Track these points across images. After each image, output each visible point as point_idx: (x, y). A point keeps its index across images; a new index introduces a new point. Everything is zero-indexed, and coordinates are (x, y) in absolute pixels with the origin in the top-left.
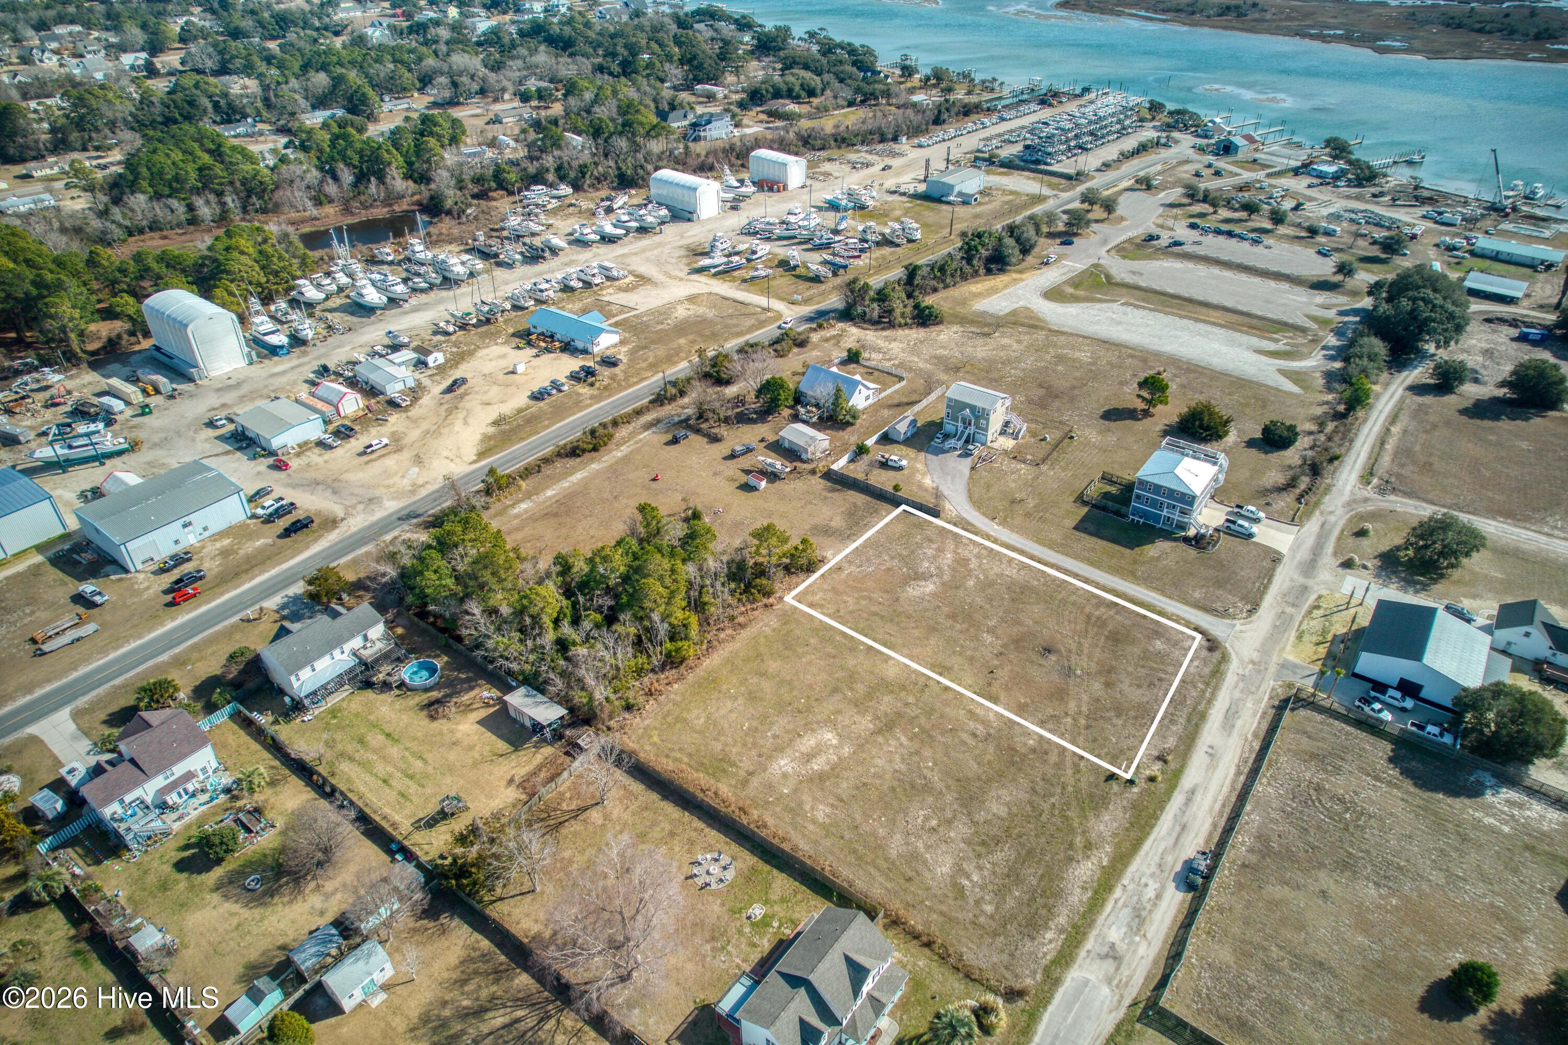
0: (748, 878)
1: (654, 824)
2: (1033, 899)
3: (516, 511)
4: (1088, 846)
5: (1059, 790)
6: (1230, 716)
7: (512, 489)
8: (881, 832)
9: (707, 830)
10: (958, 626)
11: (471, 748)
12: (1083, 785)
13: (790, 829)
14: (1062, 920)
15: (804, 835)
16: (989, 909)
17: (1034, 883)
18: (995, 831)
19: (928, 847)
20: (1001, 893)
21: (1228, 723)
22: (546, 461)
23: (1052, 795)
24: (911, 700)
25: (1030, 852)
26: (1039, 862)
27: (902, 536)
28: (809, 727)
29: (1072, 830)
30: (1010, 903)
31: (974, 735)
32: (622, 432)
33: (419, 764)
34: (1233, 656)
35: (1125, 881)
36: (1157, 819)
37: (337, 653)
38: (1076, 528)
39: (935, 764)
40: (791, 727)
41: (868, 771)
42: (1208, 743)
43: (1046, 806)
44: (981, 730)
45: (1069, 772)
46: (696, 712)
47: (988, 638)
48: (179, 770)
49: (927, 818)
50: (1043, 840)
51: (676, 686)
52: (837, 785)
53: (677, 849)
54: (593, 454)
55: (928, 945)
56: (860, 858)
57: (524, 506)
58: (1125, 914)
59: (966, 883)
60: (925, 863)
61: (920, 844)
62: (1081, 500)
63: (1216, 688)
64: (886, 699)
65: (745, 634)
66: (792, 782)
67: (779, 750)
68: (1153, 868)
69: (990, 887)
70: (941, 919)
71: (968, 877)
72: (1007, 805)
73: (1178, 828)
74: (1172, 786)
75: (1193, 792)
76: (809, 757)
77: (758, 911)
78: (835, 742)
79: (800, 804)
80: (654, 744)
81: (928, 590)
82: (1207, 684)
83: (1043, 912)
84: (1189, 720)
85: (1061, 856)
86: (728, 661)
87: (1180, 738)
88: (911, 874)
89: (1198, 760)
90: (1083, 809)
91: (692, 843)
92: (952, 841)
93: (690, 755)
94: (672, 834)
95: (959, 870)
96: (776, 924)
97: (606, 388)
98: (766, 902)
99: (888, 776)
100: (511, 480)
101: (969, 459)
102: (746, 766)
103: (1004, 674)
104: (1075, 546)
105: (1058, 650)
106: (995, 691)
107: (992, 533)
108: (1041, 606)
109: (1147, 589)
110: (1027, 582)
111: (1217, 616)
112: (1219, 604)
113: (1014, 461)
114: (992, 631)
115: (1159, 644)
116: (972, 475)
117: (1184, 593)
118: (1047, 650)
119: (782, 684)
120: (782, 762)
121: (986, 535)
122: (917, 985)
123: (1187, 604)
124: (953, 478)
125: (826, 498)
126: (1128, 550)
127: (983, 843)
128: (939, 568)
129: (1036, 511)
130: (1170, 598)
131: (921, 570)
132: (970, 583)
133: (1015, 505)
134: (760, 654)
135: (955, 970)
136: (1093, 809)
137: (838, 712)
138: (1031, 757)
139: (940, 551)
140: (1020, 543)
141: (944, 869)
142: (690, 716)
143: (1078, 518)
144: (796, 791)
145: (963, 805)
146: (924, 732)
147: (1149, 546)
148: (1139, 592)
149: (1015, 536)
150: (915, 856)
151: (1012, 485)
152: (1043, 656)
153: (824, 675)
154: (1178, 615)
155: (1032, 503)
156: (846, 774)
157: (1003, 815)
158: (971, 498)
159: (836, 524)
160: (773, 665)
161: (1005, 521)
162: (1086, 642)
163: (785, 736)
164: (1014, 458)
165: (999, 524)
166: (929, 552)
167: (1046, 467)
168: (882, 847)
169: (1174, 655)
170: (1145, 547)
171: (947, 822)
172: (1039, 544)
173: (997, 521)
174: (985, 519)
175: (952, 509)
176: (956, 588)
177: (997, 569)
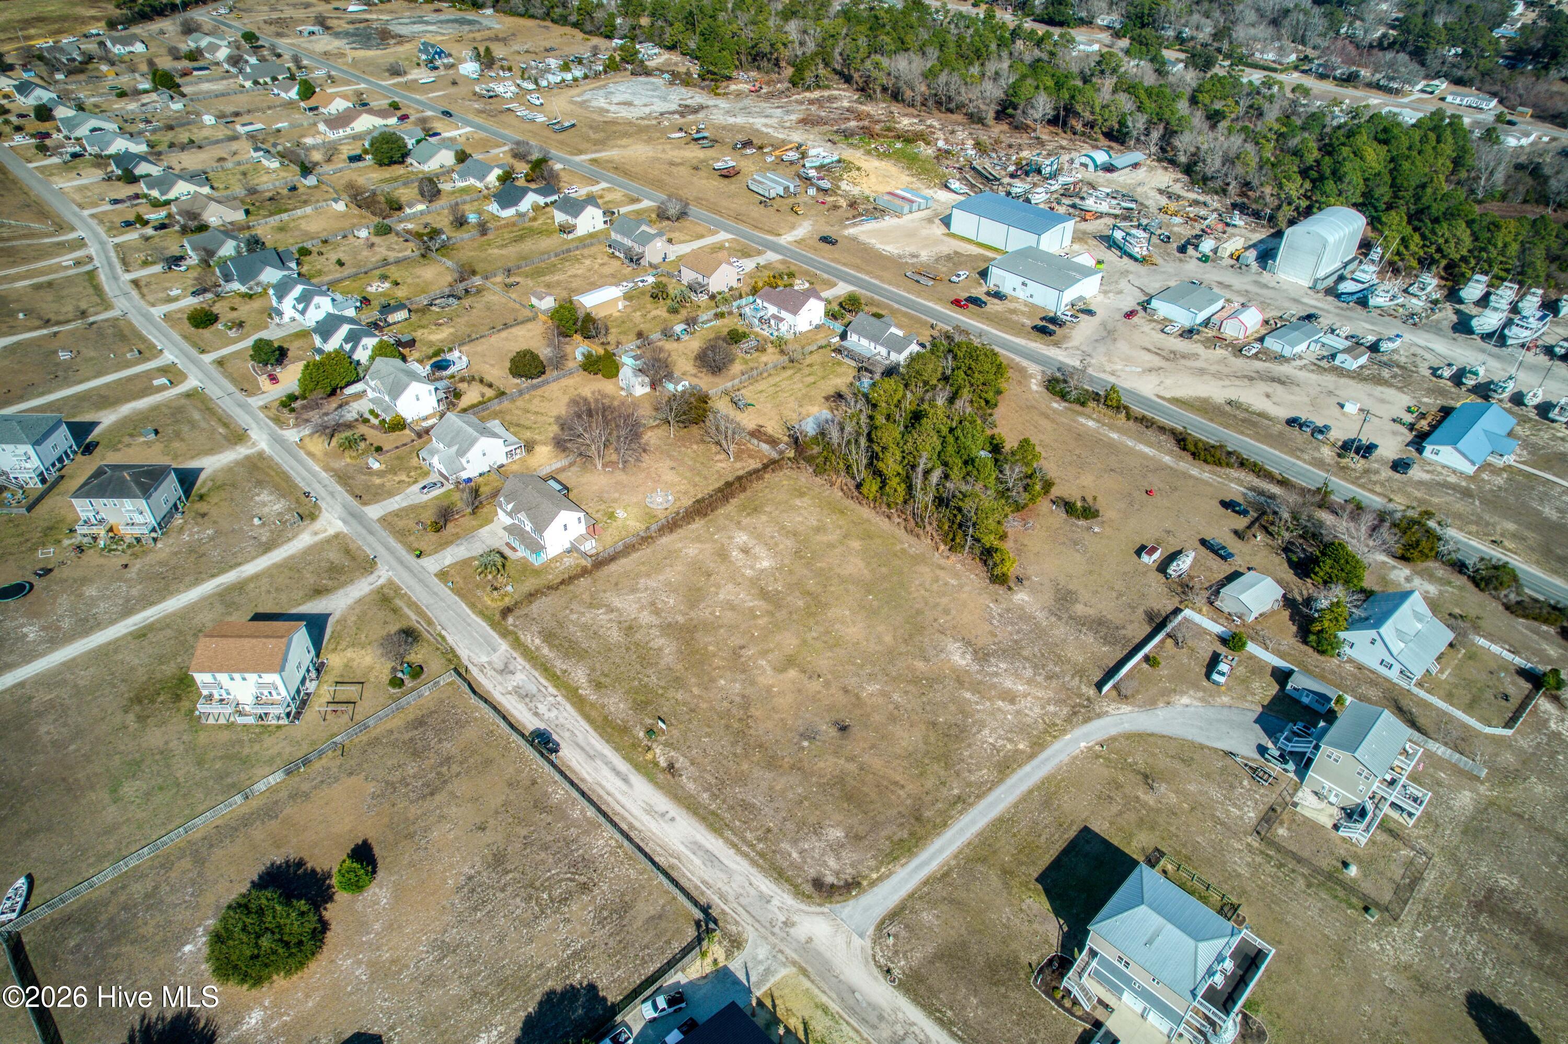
0: (648, 513)
1: (706, 479)
2: (570, 641)
3: (1082, 420)
4: (598, 686)
5: (662, 684)
6: (711, 858)
7: (1110, 412)
8: (662, 577)
9: (694, 500)
10: (895, 669)
12: (662, 701)
14: (546, 651)
16: (574, 617)
17: (583, 645)
18: (638, 636)
19: (640, 598)
20: (585, 627)
21: (697, 848)
22: (1162, 429)
23: (659, 679)
24: (795, 617)
25: (610, 650)
26: (599, 652)
28: (776, 555)
29: (617, 680)
30: (573, 629)
31: (742, 647)
33: (786, 395)
34: (803, 907)
35: (559, 698)
36: (608, 742)
37: (873, 345)
38: (1086, 830)
39: (717, 617)
40: (782, 546)
41: (723, 579)
42: (678, 818)
43: (650, 671)
44: (748, 652)
46: (809, 502)
47: (873, 688)
49: (665, 603)
50: (618, 661)
51: (840, 494)
52: (715, 562)
53: (682, 487)
54: (1190, 458)
55: (562, 582)
57: (1091, 423)
58: (533, 689)
59: (601, 611)
60: (627, 594)
61: (643, 595)
62: (1158, 857)
63: (754, 863)
64: (801, 603)
65: (900, 532)
66: (725, 541)
67: (759, 537)
68: (561, 720)
69: (590, 622)
70: (578, 593)
71: (605, 613)
72: (660, 649)
73: (592, 753)
74: (638, 767)
75: (625, 780)
76: (745, 551)
77: (621, 514)
78: (758, 566)
79: (701, 542)
80: (780, 481)
81: (956, 658)
82: (762, 855)
83: (557, 642)
84: (713, 813)
85: (598, 666)
87: (691, 796)
88: (620, 586)
89: (662, 802)
90: (636, 693)
91: (685, 493)
92: (639, 612)
93: (765, 497)
94: (695, 486)
95: (611, 610)
96: (609, 521)
98: (626, 519)
99: (713, 589)
100: (1118, 407)
101: (1257, 756)
102: (746, 521)
103: (815, 686)
104: (1046, 818)
105: (842, 738)
106: (792, 673)
107: (1068, 737)
108: (921, 745)
109: (947, 863)
110: (969, 745)
111: (882, 922)
112: (903, 933)
113: (1263, 808)
114: (884, 694)
115: (836, 834)
116: (1210, 748)
117: (933, 904)
118: (843, 729)
119: (831, 546)
120: (745, 538)
121: (1064, 732)
122: (537, 572)
123: (911, 896)
124: (1201, 728)
125: (1133, 609)
126: (1036, 875)
127: (630, 628)
128: (996, 674)
129: (1125, 796)
130: (925, 883)
131: (993, 660)
132: (968, 695)
133: (1139, 777)
134: (870, 537)
135: (537, 591)
136: (634, 700)
137: (791, 572)
138: (706, 678)
139: (1029, 682)
140: (1047, 759)
141: (617, 602)
142: (805, 499)
143: (1115, 842)
144: (715, 541)
145: (670, 625)
146: (755, 617)
147: (1047, 905)
148: (941, 850)
149: (1064, 758)
150: (634, 590)
151: (1192, 788)
152: (836, 723)
153: (838, 570)
154: (888, 876)
155: (1149, 799)
156: (723, 568)
157: (651, 644)
158: (1152, 735)
159: (1079, 609)
160: (856, 544)
161: (1098, 757)
162: (852, 767)
163: (772, 542)
164: (1273, 810)
165: (1090, 749)
166: (1029, 673)
167: (1255, 844)
168: (648, 575)
169: (814, 838)
170: (1044, 899)
171: (657, 612)
172: (1047, 778)
173: (1098, 748)
174: (1099, 737)
175: (1122, 711)
176: (960, 682)
177: (994, 724)
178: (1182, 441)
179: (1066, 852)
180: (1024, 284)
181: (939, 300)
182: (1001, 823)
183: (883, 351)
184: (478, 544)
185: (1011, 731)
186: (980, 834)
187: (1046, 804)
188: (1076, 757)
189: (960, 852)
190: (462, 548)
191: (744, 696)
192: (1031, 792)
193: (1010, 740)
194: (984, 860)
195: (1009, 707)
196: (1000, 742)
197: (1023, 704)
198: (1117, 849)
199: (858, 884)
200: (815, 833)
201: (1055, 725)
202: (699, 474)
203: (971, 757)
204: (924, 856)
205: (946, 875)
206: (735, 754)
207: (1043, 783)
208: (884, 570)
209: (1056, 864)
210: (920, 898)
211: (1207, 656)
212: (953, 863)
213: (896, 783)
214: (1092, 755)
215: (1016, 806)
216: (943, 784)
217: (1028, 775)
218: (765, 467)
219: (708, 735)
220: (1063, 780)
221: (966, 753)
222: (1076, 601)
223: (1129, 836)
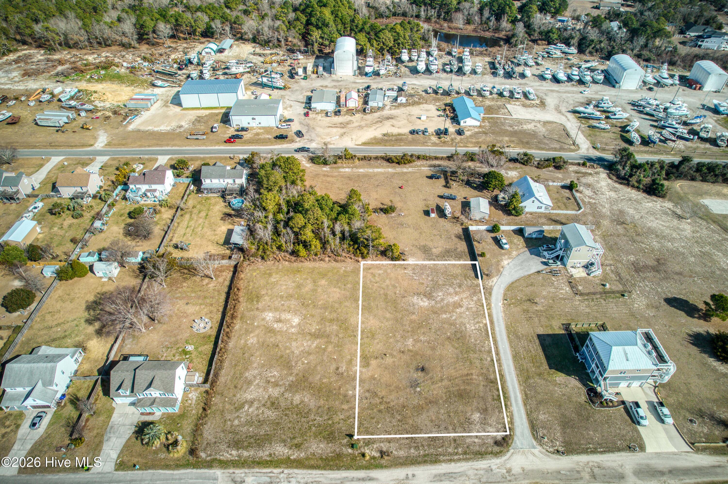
0: (205, 337)
1: (212, 298)
2: (251, 437)
3: (342, 170)
4: (297, 446)
5: (326, 418)
6: (449, 477)
7: (351, 161)
8: (255, 365)
9: (220, 313)
10: (407, 327)
11: (216, 235)
12: (337, 426)
13: (237, 336)
14: (245, 454)
15: (237, 342)
16: (236, 422)
17: (261, 433)
18: (283, 404)
19: (258, 385)
20: (249, 423)
21: (439, 477)
22: (376, 158)
23: (321, 417)
24: (341, 336)
25: (278, 423)
26: (274, 429)
28: (295, 312)
29: (302, 435)
30: (244, 429)
31: (337, 369)
32: (419, 163)
33: (200, 229)
34: (504, 458)
35: (286, 471)
36: (338, 469)
37: (222, 180)
38: (539, 336)
39: (308, 363)
40: (292, 306)
41: (286, 343)
42: (415, 472)
43: (312, 417)
44: (343, 369)
45: (342, 417)
46: (278, 276)
47: (410, 342)
48: (154, 187)
49: (274, 376)
50: (289, 425)
51: (287, 263)
52: (271, 337)
53: (205, 310)
54: (397, 165)
55: (204, 409)
56: (236, 365)
57: (347, 170)
58: (265, 480)
59: (246, 408)
60: (248, 388)
61: (257, 382)
62: (567, 327)
63: (466, 460)
64: (335, 327)
65: (334, 264)
66: (262, 323)
67: (276, 309)
68: (303, 481)
69: (248, 418)
70: (221, 408)
71: (250, 407)
72: (302, 402)
74: (368, 468)
75: (371, 479)
76: (279, 321)
77: (190, 348)
78: (294, 324)
79: (251, 332)
80: (252, 275)
81: (422, 304)
82: (465, 454)
83: (245, 444)
84: (425, 456)
85: (283, 437)
86: (314, 268)
87: (407, 457)
88: (239, 387)
89: (398, 472)
90: (320, 433)
91: (211, 312)
92: (267, 392)
93: (254, 287)
94: (212, 305)
95: (251, 403)
96: (187, 356)
97: (444, 142)
98: (196, 348)
99: (288, 351)
100: (353, 157)
101: (545, 267)
102: (260, 305)
103: (389, 360)
104: (523, 342)
105: (427, 374)
106: (373, 362)
107: (493, 305)
108: (456, 351)
109: (521, 390)
110: (470, 337)
111: (533, 435)
112: (545, 432)
113: (567, 284)
114: (417, 341)
115: (476, 416)
116: (532, 274)
117: (537, 409)
118: (423, 369)
119: (314, 290)
120: (270, 314)
121: (489, 304)
122: (182, 416)
123: (528, 415)
124: (521, 269)
125: (450, 238)
126: (547, 367)
127: (273, 404)
128: (442, 300)
129: (534, 313)
130: (525, 405)
131: (434, 294)
132: (444, 316)
133: (528, 302)
134: (326, 275)
135: (196, 425)
136: (324, 438)
137: (313, 316)
138: (341, 397)
139: (456, 293)
140: (498, 320)
141: (249, 396)
142: (274, 276)
143: (550, 332)
144: (258, 327)
145: (290, 386)
146: (325, 350)
147: (563, 375)
148: (514, 388)
149: (501, 315)
150: (249, 383)
151: (544, 293)
152: (417, 369)
153: (331, 300)
154: (512, 415)
155: (539, 308)
156: (279, 337)
157: (295, 403)
158: (513, 283)
159: (435, 251)
160: (323, 282)
161: (510, 305)
162: (446, 383)
163: (285, 308)
164: (570, 282)
165: (504, 304)
166: (451, 290)
167: (580, 298)
168: (247, 369)
169: (473, 426)
170: (560, 374)
171: (276, 385)
172: (506, 327)
173: (505, 302)
174: (501, 297)
175: (495, 281)
176: (435, 313)
177: (466, 321)
178: (389, 160)
179: (544, 350)
180: (253, 119)
181: (218, 143)
182: (516, 357)
183: (230, 181)
184: (122, 429)
185: (475, 319)
186: (516, 368)
187: (518, 337)
188: (504, 311)
189: (519, 382)
190: (113, 439)
191: (368, 391)
192: (508, 337)
193: (478, 322)
194: (528, 378)
195: (463, 309)
196: (477, 326)
197: (465, 303)
198: (554, 335)
200: (471, 424)
202: (205, 297)
203: (476, 341)
204: (512, 394)
205: (526, 395)
206: (399, 420)
207: (507, 330)
208: (349, 286)
209: (548, 358)
210: (531, 412)
211: (491, 241)
212: (522, 388)
213: (468, 375)
214: (507, 306)
215: (511, 347)
216: (481, 360)
217: (500, 331)
218: (235, 272)
219: (378, 423)
220: (511, 324)
221: (473, 341)
222: (430, 249)
223: (551, 327)
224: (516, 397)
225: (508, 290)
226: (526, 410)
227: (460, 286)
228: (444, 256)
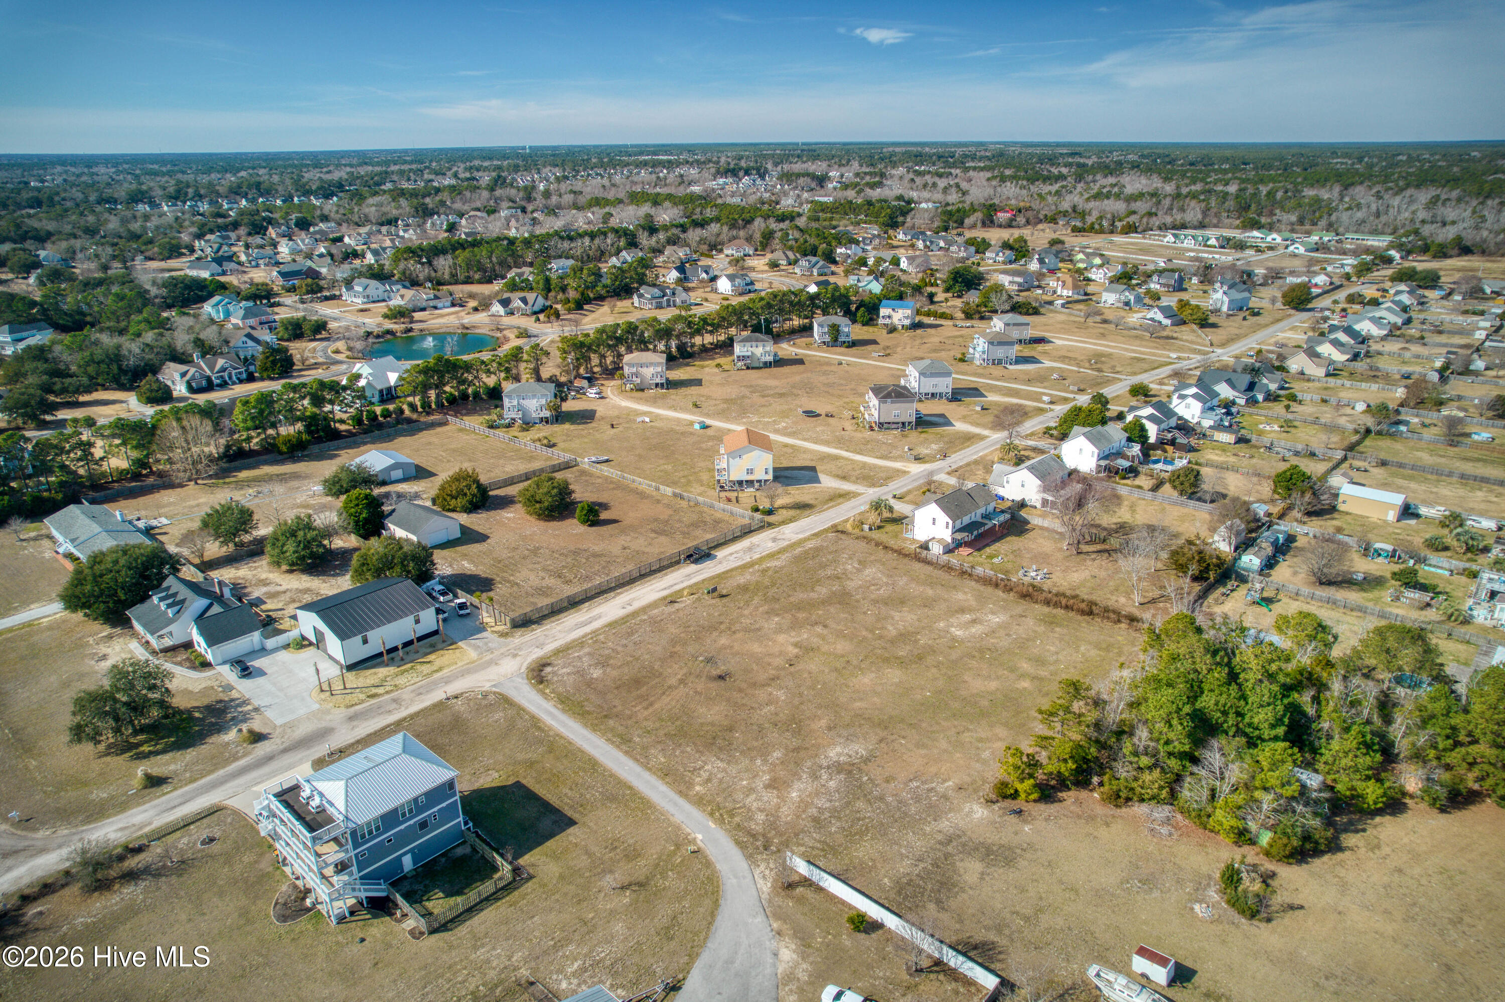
2: (815, 557)
14: (800, 550)
16: (845, 556)
20: (833, 561)
21: (594, 617)
27: (861, 833)
28: (978, 639)
34: (528, 661)
35: (749, 560)
38: (571, 822)
40: (996, 643)
41: (923, 613)
42: (624, 610)
45: (754, 602)
46: (1093, 656)
49: (877, 590)
50: (795, 576)
58: (758, 551)
59: (856, 566)
63: (575, 640)
64: (903, 654)
66: (986, 611)
68: (725, 563)
69: (841, 563)
70: (876, 556)
73: (693, 576)
74: (677, 592)
76: (975, 622)
81: (839, 749)
82: (581, 643)
83: (813, 552)
84: (626, 622)
87: (645, 613)
89: (642, 604)
102: (1027, 619)
103: (779, 664)
104: (594, 795)
105: (709, 678)
106: (793, 651)
107: (712, 825)
109: (550, 729)
111: (501, 694)
112: (485, 701)
116: (690, 964)
117: (510, 720)
118: (721, 678)
121: (721, 821)
123: (521, 708)
126: (524, 782)
127: (839, 578)
129: (613, 860)
133: (642, 878)
135: (870, 539)
140: (676, 804)
142: (1095, 652)
143: (551, 844)
144: (983, 606)
147: (487, 785)
149: (678, 818)
150: (890, 576)
152: (728, 675)
155: (609, 881)
156: (941, 612)
158: (716, 904)
161: (678, 846)
165: (692, 841)
168: (914, 580)
170: (495, 785)
171: (863, 587)
172: (648, 802)
173: (692, 848)
174: (712, 852)
175: (760, 882)
176: (797, 750)
177: (733, 770)
182: (593, 765)
185: (721, 782)
186: (581, 750)
187: (612, 797)
188: (678, 828)
192: (630, 788)
193: (709, 780)
195: (759, 784)
196: (705, 775)
198: (540, 844)
199: (541, 682)
201: (732, 816)
203: (682, 752)
204: (563, 717)
205: (539, 729)
207: (642, 798)
209: (530, 796)
212: (551, 733)
214: (680, 840)
215: (612, 775)
221: (689, 749)
222: (988, 865)
223: (555, 857)
224: (554, 717)
225: (710, 879)
226: (528, 713)
227: (815, 820)
228: (936, 865)
